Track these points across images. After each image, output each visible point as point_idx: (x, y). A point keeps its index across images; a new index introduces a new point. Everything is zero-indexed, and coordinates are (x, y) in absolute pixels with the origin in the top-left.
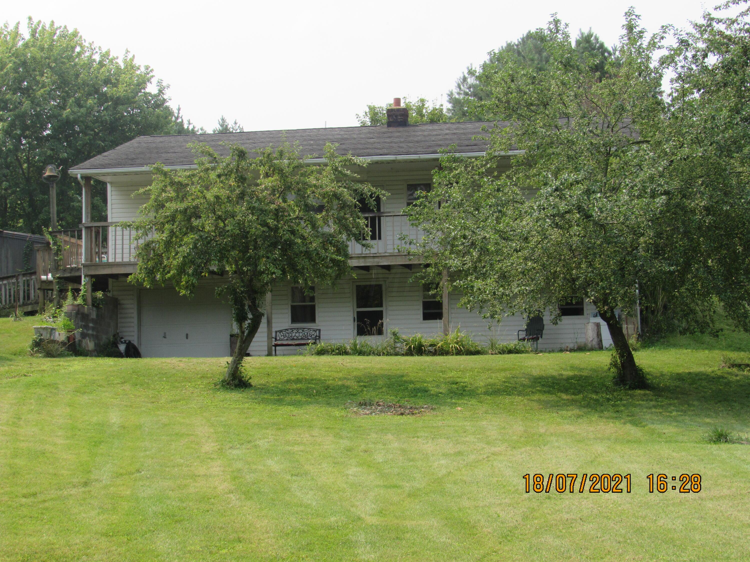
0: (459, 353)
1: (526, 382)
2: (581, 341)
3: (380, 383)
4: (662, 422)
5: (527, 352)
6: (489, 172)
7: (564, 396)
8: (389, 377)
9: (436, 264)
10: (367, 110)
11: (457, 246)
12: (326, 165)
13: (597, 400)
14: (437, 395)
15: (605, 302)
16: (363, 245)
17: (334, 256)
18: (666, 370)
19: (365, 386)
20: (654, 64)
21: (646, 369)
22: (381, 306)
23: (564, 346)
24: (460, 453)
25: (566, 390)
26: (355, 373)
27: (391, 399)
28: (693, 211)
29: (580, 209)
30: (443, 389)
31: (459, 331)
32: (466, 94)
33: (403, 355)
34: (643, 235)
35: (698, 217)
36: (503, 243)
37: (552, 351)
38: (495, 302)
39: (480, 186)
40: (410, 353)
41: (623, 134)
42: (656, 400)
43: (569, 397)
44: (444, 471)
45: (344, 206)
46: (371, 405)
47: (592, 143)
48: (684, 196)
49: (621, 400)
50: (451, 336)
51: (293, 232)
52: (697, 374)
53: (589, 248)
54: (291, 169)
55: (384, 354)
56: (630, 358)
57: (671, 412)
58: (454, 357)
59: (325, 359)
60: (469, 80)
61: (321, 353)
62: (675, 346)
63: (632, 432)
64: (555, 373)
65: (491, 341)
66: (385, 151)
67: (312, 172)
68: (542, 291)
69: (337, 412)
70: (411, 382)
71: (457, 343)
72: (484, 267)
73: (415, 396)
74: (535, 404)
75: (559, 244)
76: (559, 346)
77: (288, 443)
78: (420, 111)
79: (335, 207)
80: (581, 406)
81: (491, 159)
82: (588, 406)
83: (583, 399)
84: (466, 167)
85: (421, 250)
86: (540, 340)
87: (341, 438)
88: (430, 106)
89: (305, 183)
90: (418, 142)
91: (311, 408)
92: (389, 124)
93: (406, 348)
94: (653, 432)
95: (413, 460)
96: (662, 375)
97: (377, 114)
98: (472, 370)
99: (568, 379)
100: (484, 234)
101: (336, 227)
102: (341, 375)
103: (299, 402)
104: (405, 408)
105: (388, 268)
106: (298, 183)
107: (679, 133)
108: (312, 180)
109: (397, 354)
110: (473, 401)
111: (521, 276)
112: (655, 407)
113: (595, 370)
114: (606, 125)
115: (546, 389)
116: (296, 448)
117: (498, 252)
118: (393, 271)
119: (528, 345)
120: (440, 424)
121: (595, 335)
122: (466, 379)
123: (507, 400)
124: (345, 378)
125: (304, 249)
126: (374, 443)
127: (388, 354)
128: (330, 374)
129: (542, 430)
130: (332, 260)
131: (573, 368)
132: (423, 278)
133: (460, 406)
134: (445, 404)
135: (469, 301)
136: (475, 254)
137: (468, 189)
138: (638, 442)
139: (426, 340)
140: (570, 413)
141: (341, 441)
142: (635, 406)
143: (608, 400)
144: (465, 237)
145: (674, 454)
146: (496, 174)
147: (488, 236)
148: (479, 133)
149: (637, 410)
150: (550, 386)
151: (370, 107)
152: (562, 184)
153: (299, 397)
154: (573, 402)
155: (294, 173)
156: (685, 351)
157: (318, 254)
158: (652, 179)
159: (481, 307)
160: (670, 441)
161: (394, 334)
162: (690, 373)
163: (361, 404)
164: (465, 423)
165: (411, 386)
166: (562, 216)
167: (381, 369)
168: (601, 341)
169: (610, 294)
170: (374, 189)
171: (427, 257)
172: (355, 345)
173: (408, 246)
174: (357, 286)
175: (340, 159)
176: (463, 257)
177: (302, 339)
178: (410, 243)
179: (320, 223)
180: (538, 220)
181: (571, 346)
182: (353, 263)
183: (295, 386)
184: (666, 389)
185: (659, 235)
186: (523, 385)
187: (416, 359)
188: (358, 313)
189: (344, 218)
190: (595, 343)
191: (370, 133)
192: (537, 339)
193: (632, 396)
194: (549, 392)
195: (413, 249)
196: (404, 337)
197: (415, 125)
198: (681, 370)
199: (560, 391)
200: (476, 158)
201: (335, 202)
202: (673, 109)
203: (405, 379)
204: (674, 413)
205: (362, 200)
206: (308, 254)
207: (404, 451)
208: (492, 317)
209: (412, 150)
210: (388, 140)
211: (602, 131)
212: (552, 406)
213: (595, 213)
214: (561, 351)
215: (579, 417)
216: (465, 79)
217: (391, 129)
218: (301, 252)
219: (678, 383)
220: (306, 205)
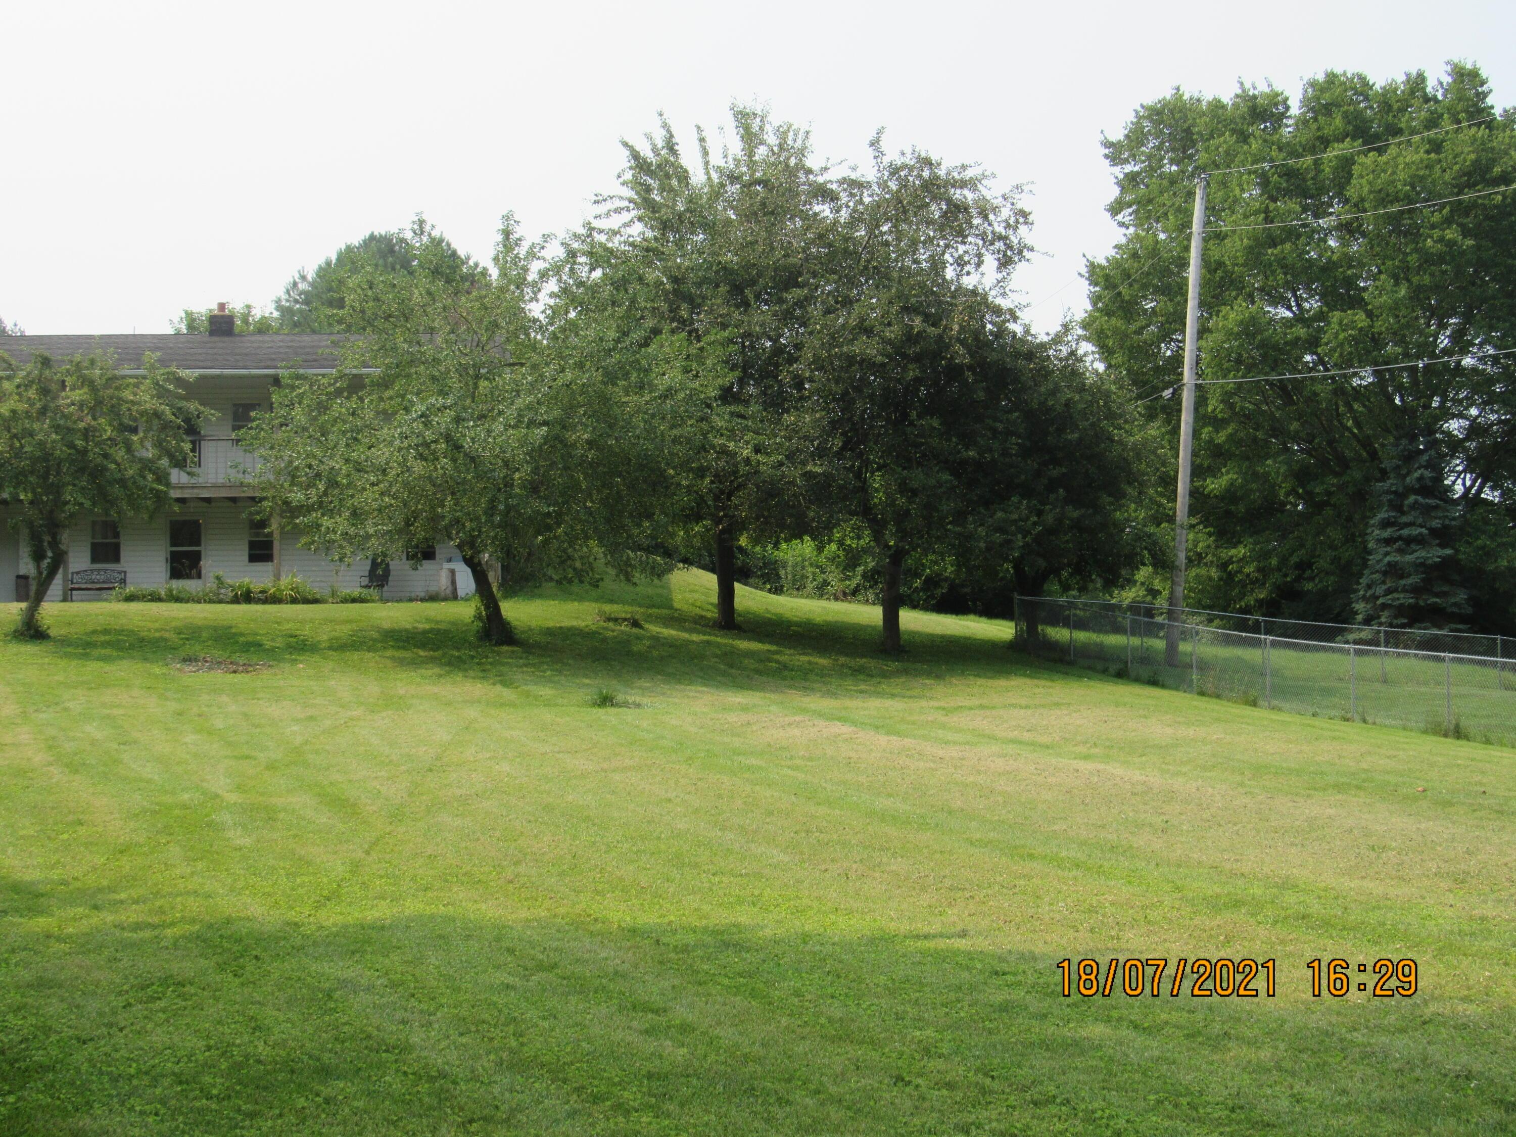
0: (294, 601)
1: (375, 635)
2: (433, 589)
3: (205, 635)
4: (536, 684)
5: (373, 601)
6: (338, 393)
7: (422, 653)
8: (215, 629)
9: (274, 497)
10: (184, 315)
11: (299, 477)
12: (144, 377)
13: (459, 657)
14: (273, 650)
15: (472, 545)
16: (189, 473)
17: (155, 486)
18: (534, 624)
19: (188, 639)
20: (532, 277)
21: (514, 623)
22: (199, 544)
23: (413, 595)
24: (311, 718)
25: (423, 645)
26: (174, 624)
27: (217, 653)
28: (573, 445)
29: (448, 438)
30: (279, 643)
31: (294, 576)
32: (296, 301)
33: (228, 603)
34: (518, 470)
35: (580, 452)
36: (355, 475)
37: (400, 600)
38: (345, 544)
39: (326, 408)
40: (236, 600)
41: (495, 354)
42: (527, 658)
43: (426, 654)
44: (299, 740)
45: (165, 426)
46: (196, 660)
47: (460, 364)
48: (564, 427)
49: (487, 657)
50: (285, 582)
51: (106, 456)
52: (570, 629)
53: (458, 484)
54: (104, 381)
55: (205, 601)
56: (497, 609)
57: (544, 672)
58: (289, 606)
59: (134, 606)
60: (300, 285)
61: (130, 598)
62: (540, 596)
63: (504, 694)
64: (408, 626)
65: (332, 587)
66: (209, 364)
67: (128, 385)
68: (400, 532)
69: (157, 670)
70: (242, 635)
71: (292, 590)
72: (331, 502)
73: (248, 651)
74: (389, 663)
75: (420, 476)
76: (408, 595)
77: (104, 705)
78: (245, 318)
79: (155, 428)
80: (442, 665)
81: (341, 378)
82: (449, 664)
83: (444, 655)
84: (311, 386)
85: (256, 480)
86: (386, 588)
87: (167, 699)
88: (257, 313)
89: (120, 399)
90: (246, 355)
91: (125, 664)
92: (212, 333)
93: (231, 594)
94: (527, 694)
95: (257, 726)
96: (530, 630)
97: (195, 320)
98: (312, 621)
99: (425, 632)
100: (332, 463)
101: (156, 451)
102: (157, 625)
103: (110, 656)
104: (237, 664)
105: (208, 500)
106: (111, 398)
107: (560, 356)
108: (127, 395)
109: (220, 602)
110: (316, 658)
111: (376, 513)
112: (525, 665)
113: (453, 623)
114: (475, 344)
115: (401, 644)
116: (116, 712)
117: (349, 485)
118: (213, 504)
119: (374, 593)
120: (282, 683)
121: (449, 583)
122: (306, 631)
123: (356, 656)
124: (162, 629)
125: (118, 476)
126: (207, 706)
127: (211, 601)
128: (144, 624)
129: (401, 692)
130: (152, 490)
131: (428, 620)
132: (258, 513)
133: (301, 662)
134: (282, 660)
135: (313, 542)
136: (321, 487)
137: (313, 411)
138: (513, 705)
139: (256, 587)
140: (430, 672)
141: (168, 703)
142: (503, 664)
143: (473, 657)
144: (310, 467)
145: (558, 719)
146: (345, 394)
147: (337, 467)
148: (327, 347)
149: (505, 669)
150: (404, 641)
151: (186, 312)
152: (428, 409)
153: (107, 651)
154: (432, 660)
155: (107, 386)
156: (552, 602)
157: (135, 483)
158: (529, 407)
159: (328, 549)
160: (549, 705)
161: (218, 578)
162: (561, 628)
163: (184, 660)
164: (311, 683)
165: (242, 639)
166: (427, 445)
167: (205, 619)
168: (455, 589)
169: (479, 536)
170: (202, 408)
171: (263, 489)
172: (171, 590)
173: (241, 475)
174: (171, 522)
175: (162, 371)
176: (307, 490)
177: (104, 582)
178: (244, 473)
179: (137, 446)
180: (400, 450)
181: (422, 595)
182: (174, 494)
183: (103, 638)
184: (537, 645)
185: (536, 470)
186: (374, 640)
187: (244, 607)
188: (172, 552)
189: (165, 440)
190: (448, 592)
191: (188, 342)
192: (383, 586)
193: (499, 653)
194: (404, 648)
195: (249, 479)
196: (230, 582)
197: (240, 335)
198: (551, 624)
199: (416, 646)
200: (324, 376)
201: (156, 422)
202: (551, 329)
203: (233, 630)
204: (548, 673)
205: (187, 420)
206: (122, 482)
207: (246, 716)
208: (341, 560)
209: (241, 364)
210: (210, 351)
211: (471, 351)
212: (409, 664)
213: (467, 443)
214: (411, 600)
215: (440, 676)
216: (295, 284)
217: (215, 339)
218: (115, 480)
219: (549, 639)
220: (121, 424)
